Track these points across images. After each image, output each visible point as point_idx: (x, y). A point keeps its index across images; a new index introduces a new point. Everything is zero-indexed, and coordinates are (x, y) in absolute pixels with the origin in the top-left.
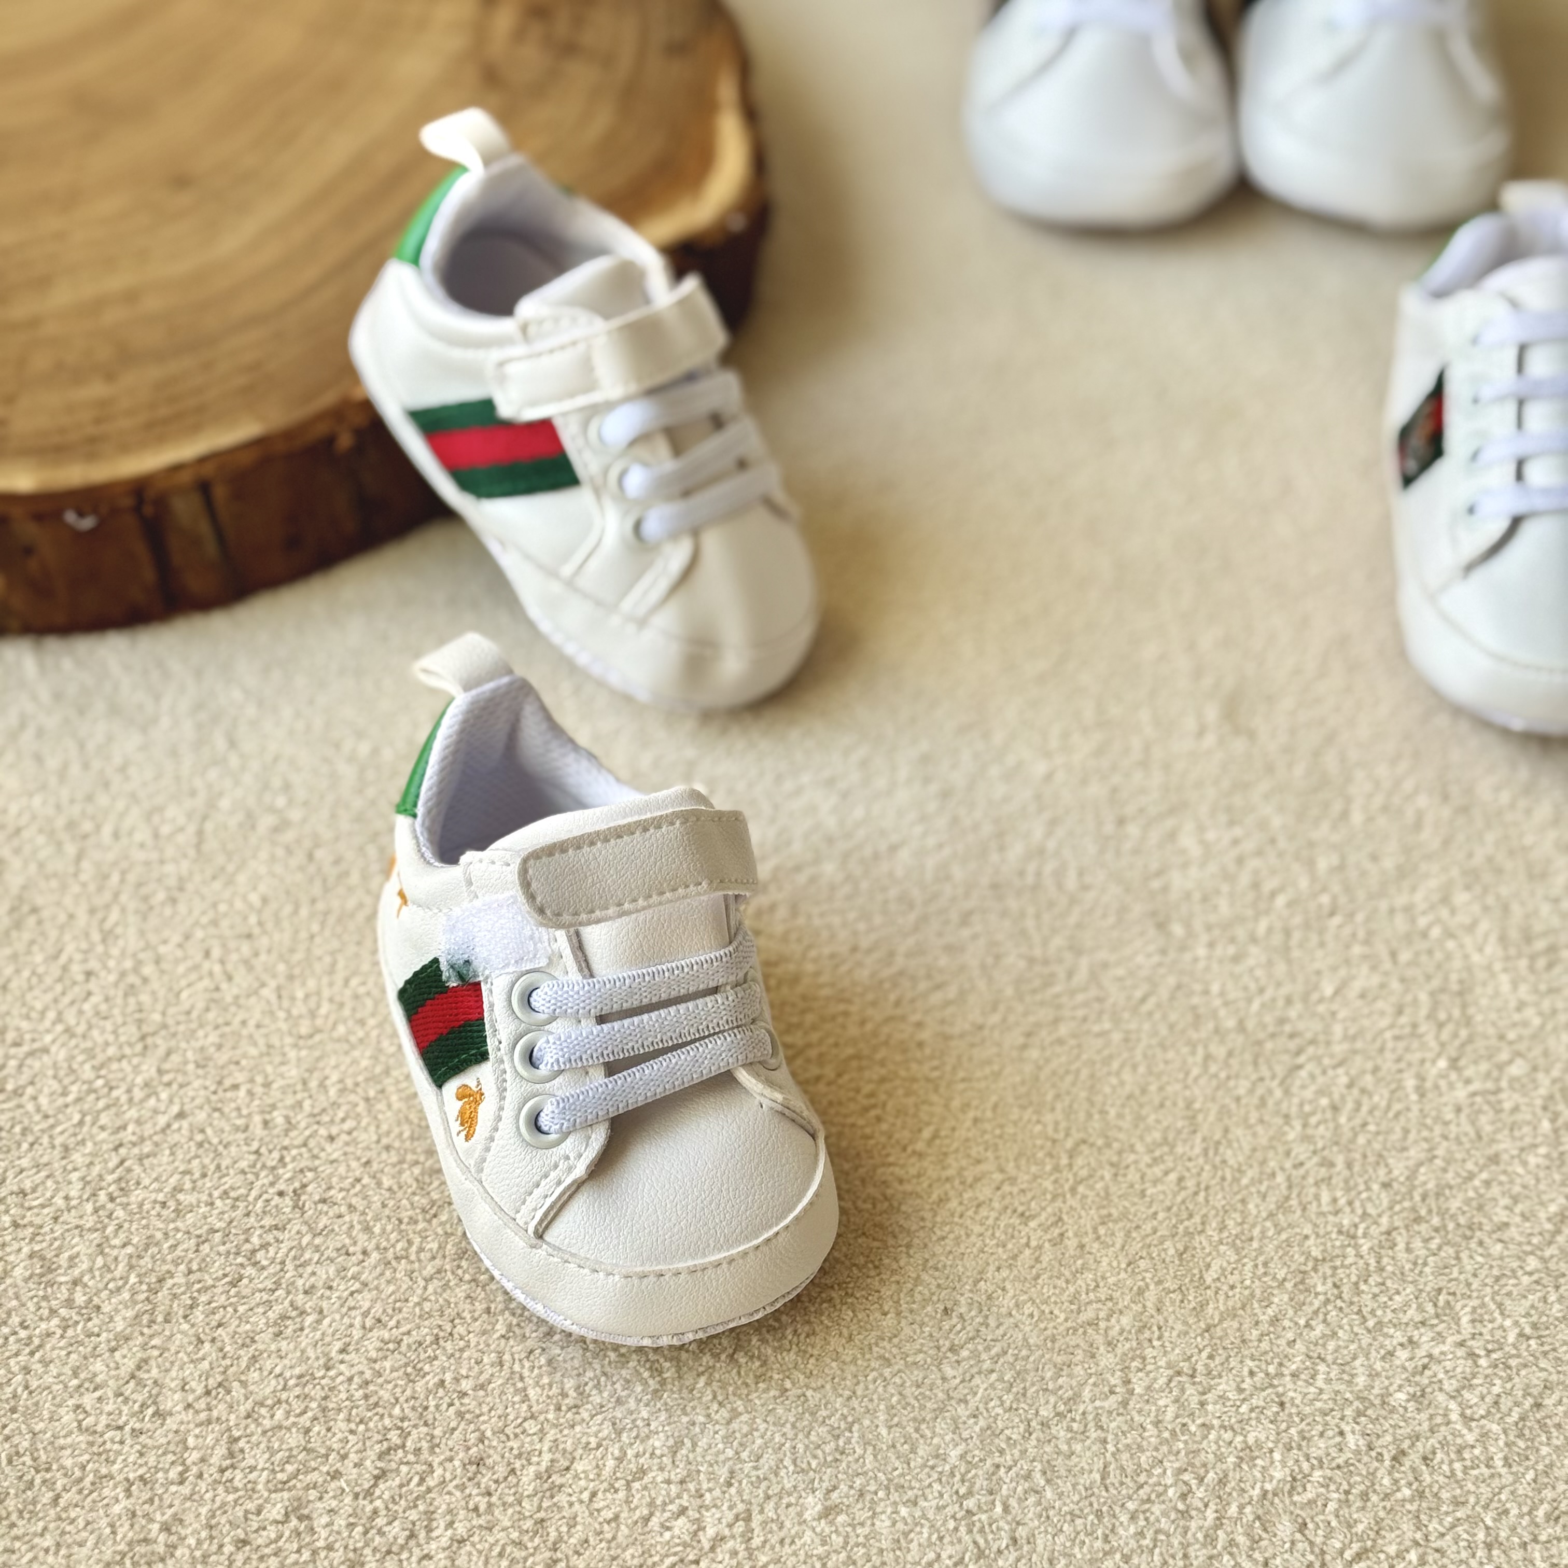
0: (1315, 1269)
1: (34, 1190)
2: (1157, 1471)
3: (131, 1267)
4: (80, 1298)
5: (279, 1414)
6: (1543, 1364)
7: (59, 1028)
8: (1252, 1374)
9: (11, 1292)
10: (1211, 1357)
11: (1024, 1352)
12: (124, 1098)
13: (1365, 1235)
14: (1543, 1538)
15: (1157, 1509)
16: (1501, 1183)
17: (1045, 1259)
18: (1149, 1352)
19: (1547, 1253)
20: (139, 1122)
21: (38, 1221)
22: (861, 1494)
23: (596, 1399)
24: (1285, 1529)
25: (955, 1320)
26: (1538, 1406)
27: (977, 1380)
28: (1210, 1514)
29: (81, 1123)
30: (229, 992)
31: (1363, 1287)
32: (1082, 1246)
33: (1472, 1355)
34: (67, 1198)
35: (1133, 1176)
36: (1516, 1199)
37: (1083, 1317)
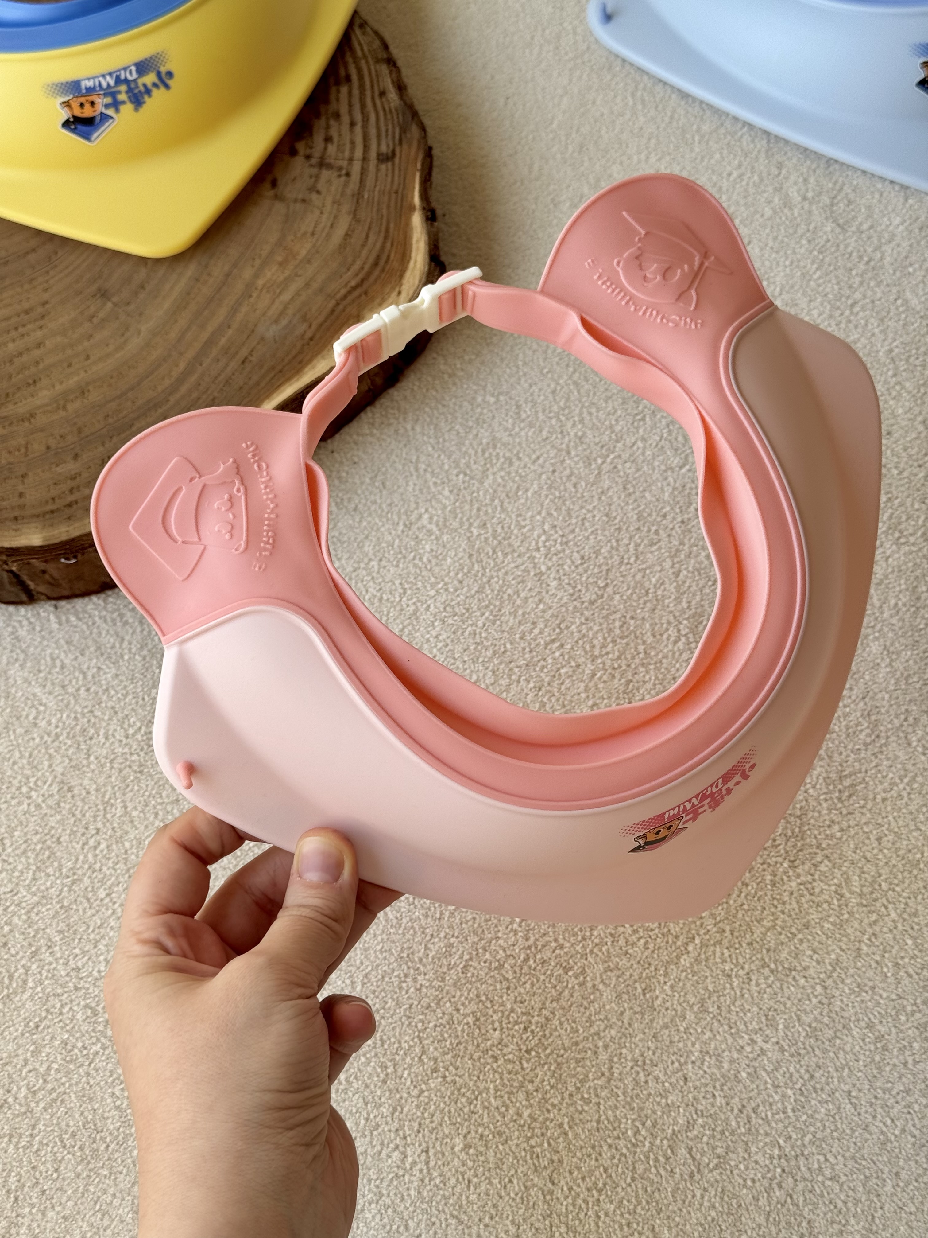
0: (709, 998)
1: (83, 967)
8: (673, 1063)
10: (654, 1053)
11: (562, 1052)
13: (736, 976)
14: (806, 1153)
15: (622, 1143)
16: (808, 941)
17: (575, 995)
22: (482, 1136)
24: (683, 1152)
26: (812, 1077)
27: (538, 1070)
28: (647, 1144)
32: (594, 986)
34: (99, 972)
35: (622, 942)
37: (592, 1031)
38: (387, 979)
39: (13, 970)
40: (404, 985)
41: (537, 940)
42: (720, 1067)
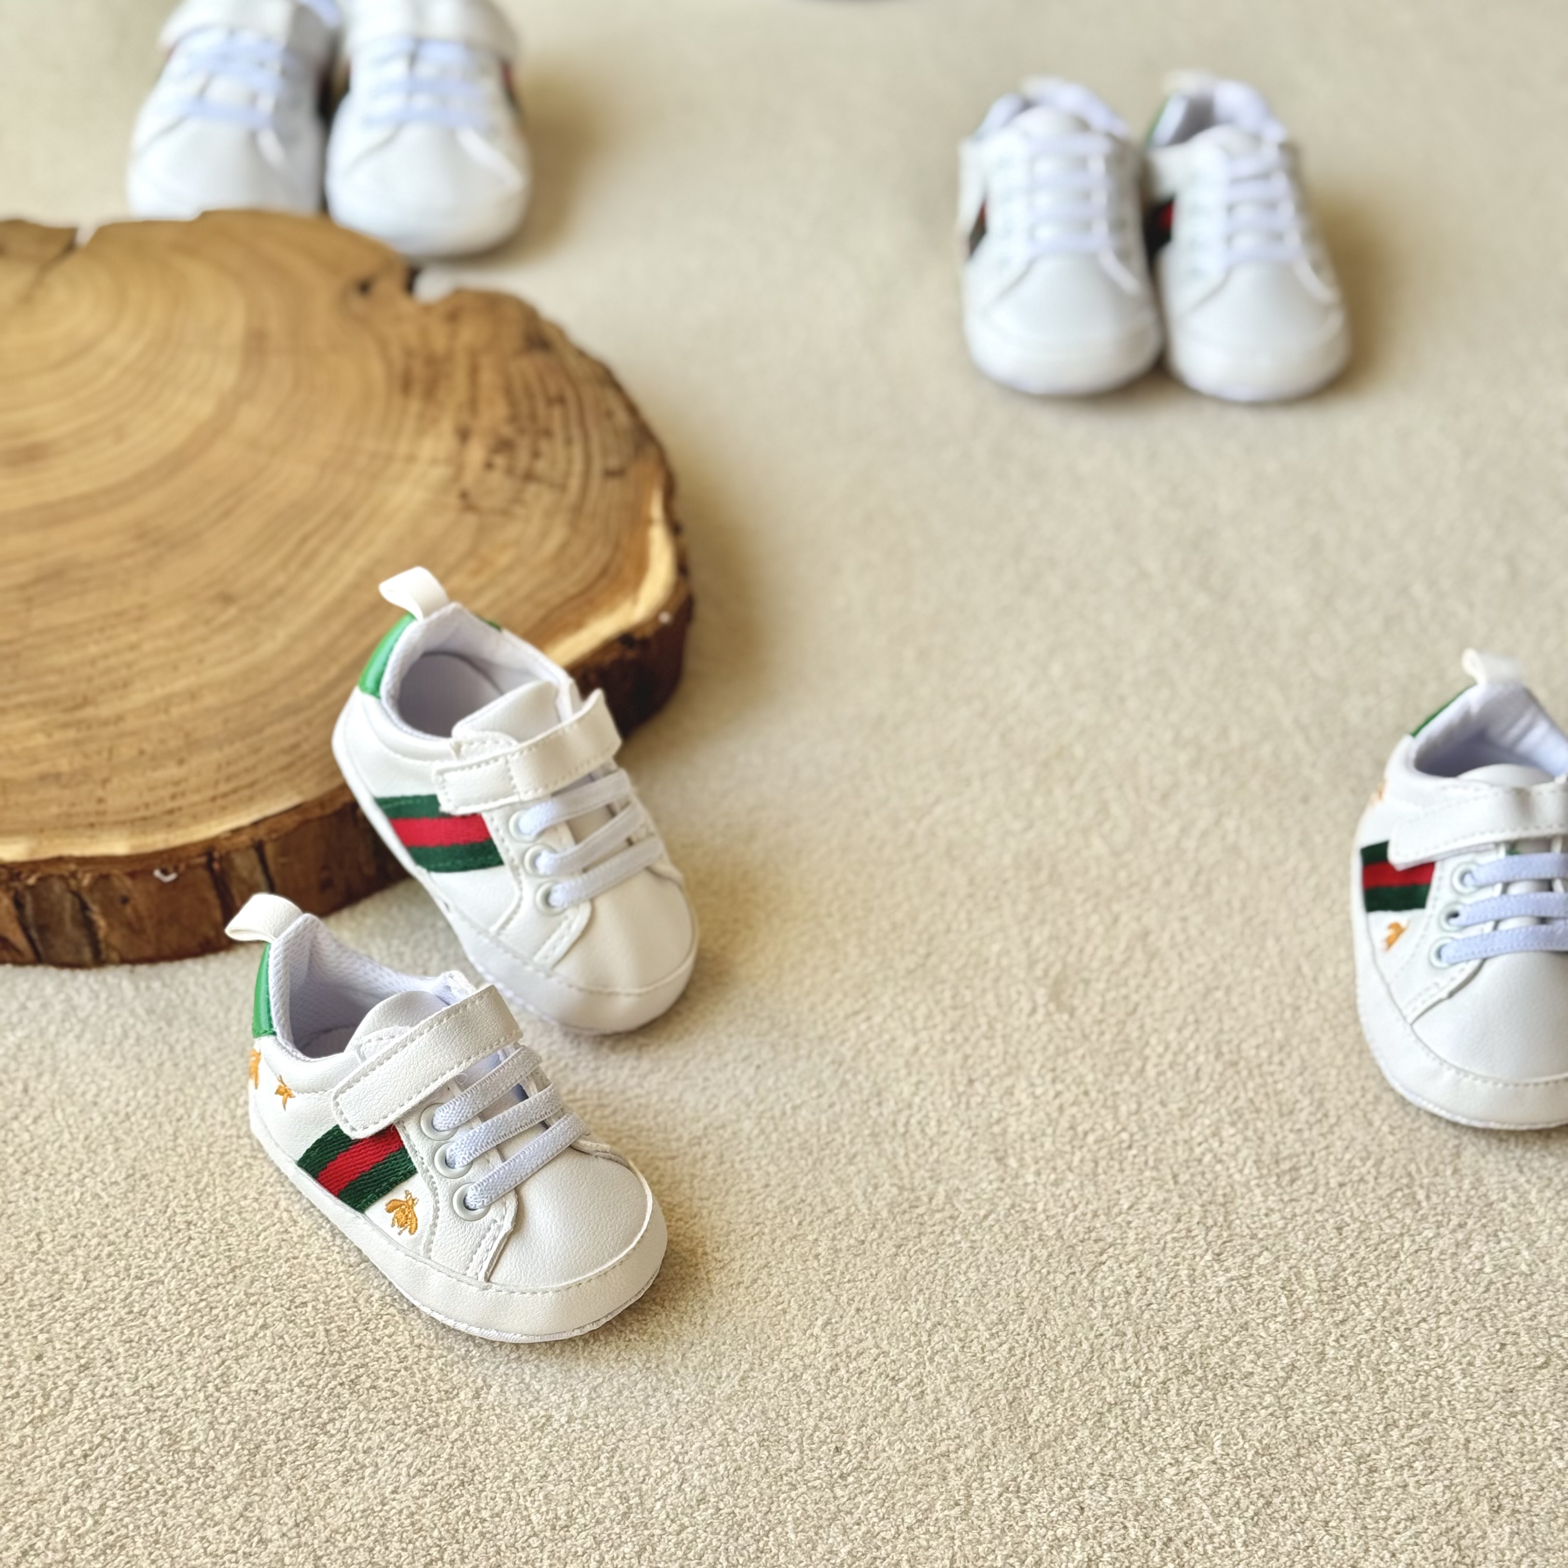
0: (1109, 1411)
1: (159, 1385)
2: (991, 1557)
3: (235, 1438)
4: (199, 1462)
5: (350, 1539)
6: (1273, 1473)
7: (170, 1265)
8: (1061, 1488)
9: (148, 1459)
10: (1032, 1477)
11: (894, 1477)
12: (222, 1315)
13: (1146, 1385)
16: (1249, 1344)
17: (910, 1410)
18: (987, 1475)
19: (1281, 1393)
20: (233, 1332)
21: (164, 1407)
23: (581, 1521)
25: (843, 1455)
26: (1268, 1503)
27: (859, 1499)
29: (191, 1334)
30: (295, 1232)
31: (1144, 1422)
33: (1221, 1470)
34: (184, 1389)
35: (976, 1347)
36: (1259, 1356)
37: (938, 1451)
38: (626, 1393)
39: (50, 1385)
40: (652, 1401)
41: (848, 1346)
42: (1132, 1493)
